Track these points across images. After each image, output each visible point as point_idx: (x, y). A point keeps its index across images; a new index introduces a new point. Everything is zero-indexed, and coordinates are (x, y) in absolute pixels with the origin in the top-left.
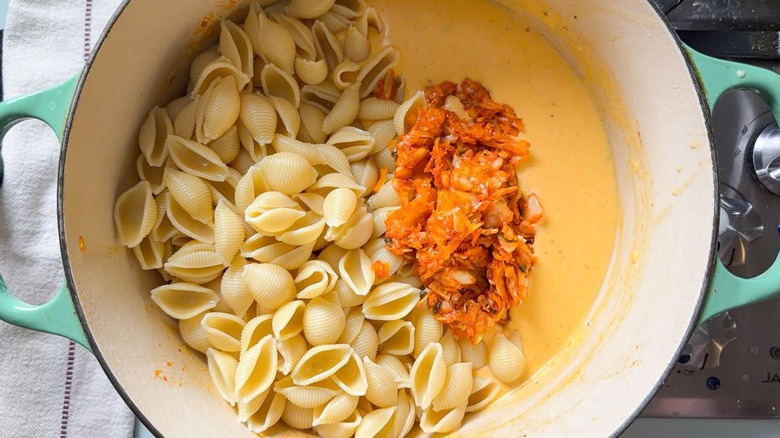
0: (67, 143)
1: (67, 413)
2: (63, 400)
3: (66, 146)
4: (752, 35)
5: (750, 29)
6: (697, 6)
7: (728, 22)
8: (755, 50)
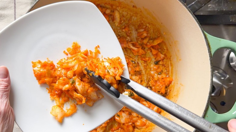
4: (230, 16)
5: (230, 14)
6: (210, 7)
7: (222, 11)
8: (232, 21)
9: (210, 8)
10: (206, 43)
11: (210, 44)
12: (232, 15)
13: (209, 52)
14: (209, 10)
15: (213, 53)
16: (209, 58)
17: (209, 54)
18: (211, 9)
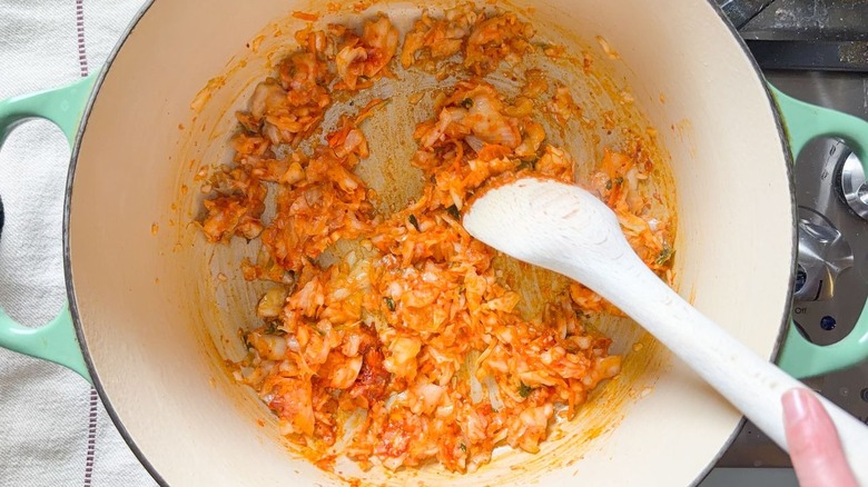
0: (79, 149)
1: (92, 459)
2: (88, 445)
3: (78, 152)
4: (840, 46)
5: (838, 39)
6: (780, 15)
7: (815, 32)
8: (845, 62)
9: (782, 18)
10: (776, 122)
11: (788, 125)
12: (846, 44)
13: (784, 150)
14: (778, 25)
15: (795, 152)
16: (785, 169)
17: (786, 157)
18: (783, 22)
